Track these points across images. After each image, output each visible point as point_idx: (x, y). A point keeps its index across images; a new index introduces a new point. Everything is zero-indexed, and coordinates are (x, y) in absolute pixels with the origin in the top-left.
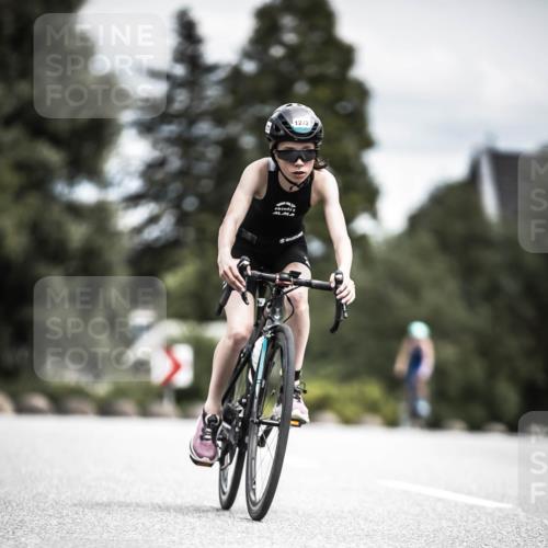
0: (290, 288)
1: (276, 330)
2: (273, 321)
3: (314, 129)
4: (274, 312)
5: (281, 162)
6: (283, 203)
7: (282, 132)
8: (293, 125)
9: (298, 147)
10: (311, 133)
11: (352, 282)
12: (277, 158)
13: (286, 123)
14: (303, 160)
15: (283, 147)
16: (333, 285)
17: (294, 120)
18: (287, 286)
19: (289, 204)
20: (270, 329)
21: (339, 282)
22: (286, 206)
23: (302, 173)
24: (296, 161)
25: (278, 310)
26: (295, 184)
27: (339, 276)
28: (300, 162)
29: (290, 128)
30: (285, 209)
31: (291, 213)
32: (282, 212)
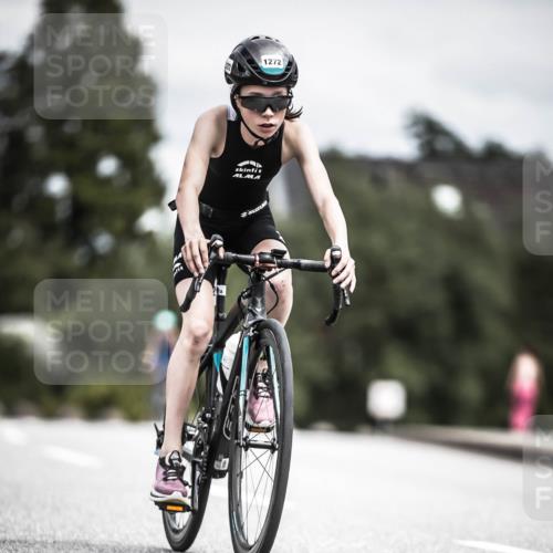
0: (273, 271)
1: (260, 326)
2: (254, 315)
3: (287, 70)
4: (254, 303)
5: (244, 112)
6: (247, 163)
7: (247, 73)
8: (262, 65)
9: (267, 92)
10: (284, 75)
11: (353, 262)
12: (239, 105)
13: (251, 62)
14: (273, 110)
15: (247, 91)
16: (328, 264)
17: (263, 58)
18: (270, 269)
19: (253, 163)
20: (253, 325)
21: (335, 261)
22: (250, 166)
23: (271, 125)
24: (265, 110)
25: (259, 300)
26: (262, 139)
27: (336, 253)
28: (269, 112)
29: (257, 68)
30: (247, 169)
31: (255, 175)
32: (244, 174)
